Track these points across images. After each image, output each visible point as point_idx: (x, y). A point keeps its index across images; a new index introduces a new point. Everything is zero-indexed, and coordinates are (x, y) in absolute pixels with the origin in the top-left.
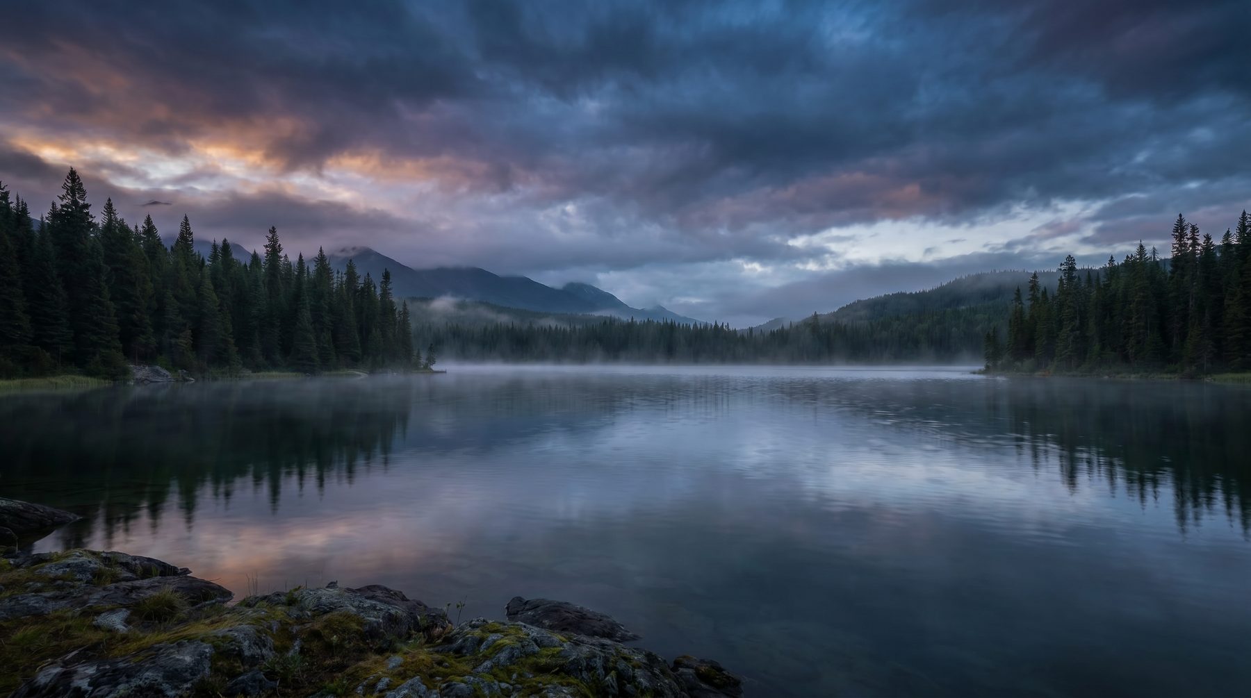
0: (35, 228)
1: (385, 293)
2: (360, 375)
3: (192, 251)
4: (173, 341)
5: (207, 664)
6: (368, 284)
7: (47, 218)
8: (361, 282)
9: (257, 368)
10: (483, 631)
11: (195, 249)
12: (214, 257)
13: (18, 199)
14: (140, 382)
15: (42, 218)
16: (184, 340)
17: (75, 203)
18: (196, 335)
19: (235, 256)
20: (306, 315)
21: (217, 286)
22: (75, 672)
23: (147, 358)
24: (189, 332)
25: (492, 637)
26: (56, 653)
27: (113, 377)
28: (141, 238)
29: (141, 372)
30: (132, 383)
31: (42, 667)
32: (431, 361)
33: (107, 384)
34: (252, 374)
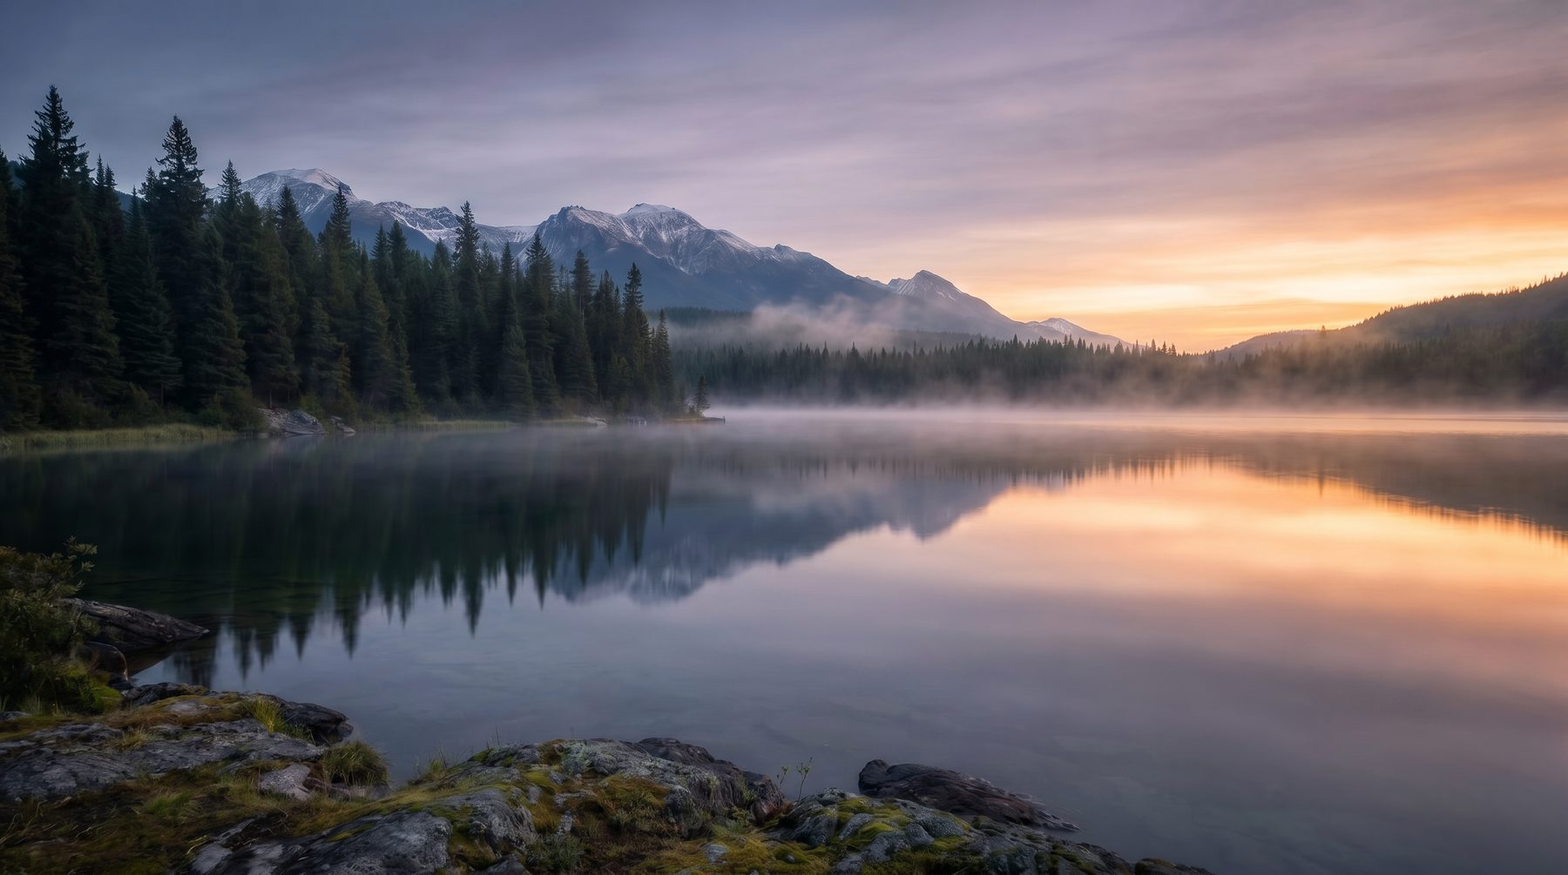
0: (125, 207)
1: (632, 301)
2: (596, 425)
3: (350, 239)
4: (324, 374)
5: (442, 847)
6: (606, 288)
7: (140, 192)
8: (596, 284)
9: (445, 414)
10: (841, 809)
11: (354, 237)
12: (380, 248)
13: (100, 164)
14: (274, 434)
15: (135, 193)
16: (339, 373)
17: (181, 167)
18: (356, 366)
19: (411, 246)
20: (517, 332)
21: (388, 291)
22: (251, 855)
23: (285, 398)
24: (347, 360)
25: (856, 820)
26: (214, 829)
27: (236, 425)
28: (276, 220)
29: (277, 420)
30: (264, 435)
31: (196, 848)
32: (702, 402)
33: (230, 436)
34: (440, 423)
